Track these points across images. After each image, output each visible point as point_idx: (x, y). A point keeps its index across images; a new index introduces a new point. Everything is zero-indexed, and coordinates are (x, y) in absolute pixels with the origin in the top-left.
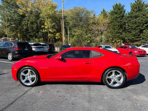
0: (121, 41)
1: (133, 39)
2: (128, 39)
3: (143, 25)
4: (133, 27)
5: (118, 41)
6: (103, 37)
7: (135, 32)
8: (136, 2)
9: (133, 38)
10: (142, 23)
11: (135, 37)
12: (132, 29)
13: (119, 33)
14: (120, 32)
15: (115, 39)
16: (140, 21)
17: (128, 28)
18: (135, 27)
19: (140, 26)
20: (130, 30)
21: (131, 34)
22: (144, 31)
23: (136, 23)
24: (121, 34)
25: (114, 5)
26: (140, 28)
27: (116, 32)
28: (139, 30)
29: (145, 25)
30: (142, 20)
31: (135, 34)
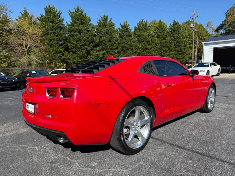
0: (63, 65)
1: (80, 62)
2: (74, 63)
3: (89, 44)
4: (77, 45)
5: (59, 65)
6: (33, 57)
7: (81, 53)
8: (75, 11)
9: (80, 60)
10: (88, 41)
11: (82, 60)
12: (76, 48)
13: (59, 53)
14: (61, 52)
15: (54, 62)
16: (85, 38)
17: (72, 46)
18: (81, 46)
19: (86, 45)
20: (74, 50)
21: (76, 55)
22: (91, 52)
23: (80, 40)
24: (63, 55)
25: (46, 8)
26: (87, 48)
27: (55, 51)
28: (85, 50)
29: (91, 44)
30: (88, 38)
31: (81, 55)
